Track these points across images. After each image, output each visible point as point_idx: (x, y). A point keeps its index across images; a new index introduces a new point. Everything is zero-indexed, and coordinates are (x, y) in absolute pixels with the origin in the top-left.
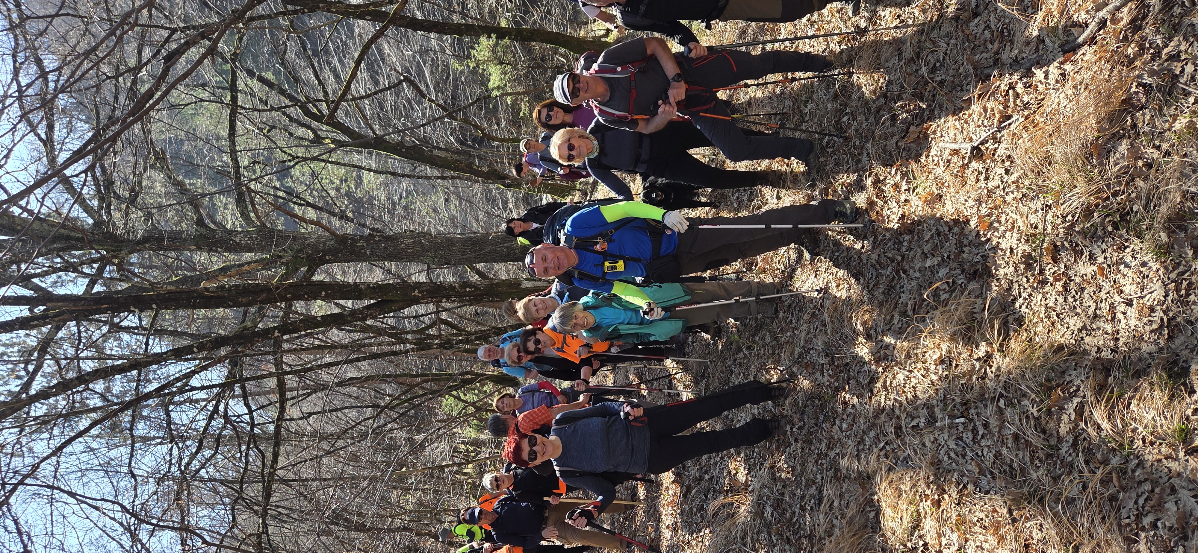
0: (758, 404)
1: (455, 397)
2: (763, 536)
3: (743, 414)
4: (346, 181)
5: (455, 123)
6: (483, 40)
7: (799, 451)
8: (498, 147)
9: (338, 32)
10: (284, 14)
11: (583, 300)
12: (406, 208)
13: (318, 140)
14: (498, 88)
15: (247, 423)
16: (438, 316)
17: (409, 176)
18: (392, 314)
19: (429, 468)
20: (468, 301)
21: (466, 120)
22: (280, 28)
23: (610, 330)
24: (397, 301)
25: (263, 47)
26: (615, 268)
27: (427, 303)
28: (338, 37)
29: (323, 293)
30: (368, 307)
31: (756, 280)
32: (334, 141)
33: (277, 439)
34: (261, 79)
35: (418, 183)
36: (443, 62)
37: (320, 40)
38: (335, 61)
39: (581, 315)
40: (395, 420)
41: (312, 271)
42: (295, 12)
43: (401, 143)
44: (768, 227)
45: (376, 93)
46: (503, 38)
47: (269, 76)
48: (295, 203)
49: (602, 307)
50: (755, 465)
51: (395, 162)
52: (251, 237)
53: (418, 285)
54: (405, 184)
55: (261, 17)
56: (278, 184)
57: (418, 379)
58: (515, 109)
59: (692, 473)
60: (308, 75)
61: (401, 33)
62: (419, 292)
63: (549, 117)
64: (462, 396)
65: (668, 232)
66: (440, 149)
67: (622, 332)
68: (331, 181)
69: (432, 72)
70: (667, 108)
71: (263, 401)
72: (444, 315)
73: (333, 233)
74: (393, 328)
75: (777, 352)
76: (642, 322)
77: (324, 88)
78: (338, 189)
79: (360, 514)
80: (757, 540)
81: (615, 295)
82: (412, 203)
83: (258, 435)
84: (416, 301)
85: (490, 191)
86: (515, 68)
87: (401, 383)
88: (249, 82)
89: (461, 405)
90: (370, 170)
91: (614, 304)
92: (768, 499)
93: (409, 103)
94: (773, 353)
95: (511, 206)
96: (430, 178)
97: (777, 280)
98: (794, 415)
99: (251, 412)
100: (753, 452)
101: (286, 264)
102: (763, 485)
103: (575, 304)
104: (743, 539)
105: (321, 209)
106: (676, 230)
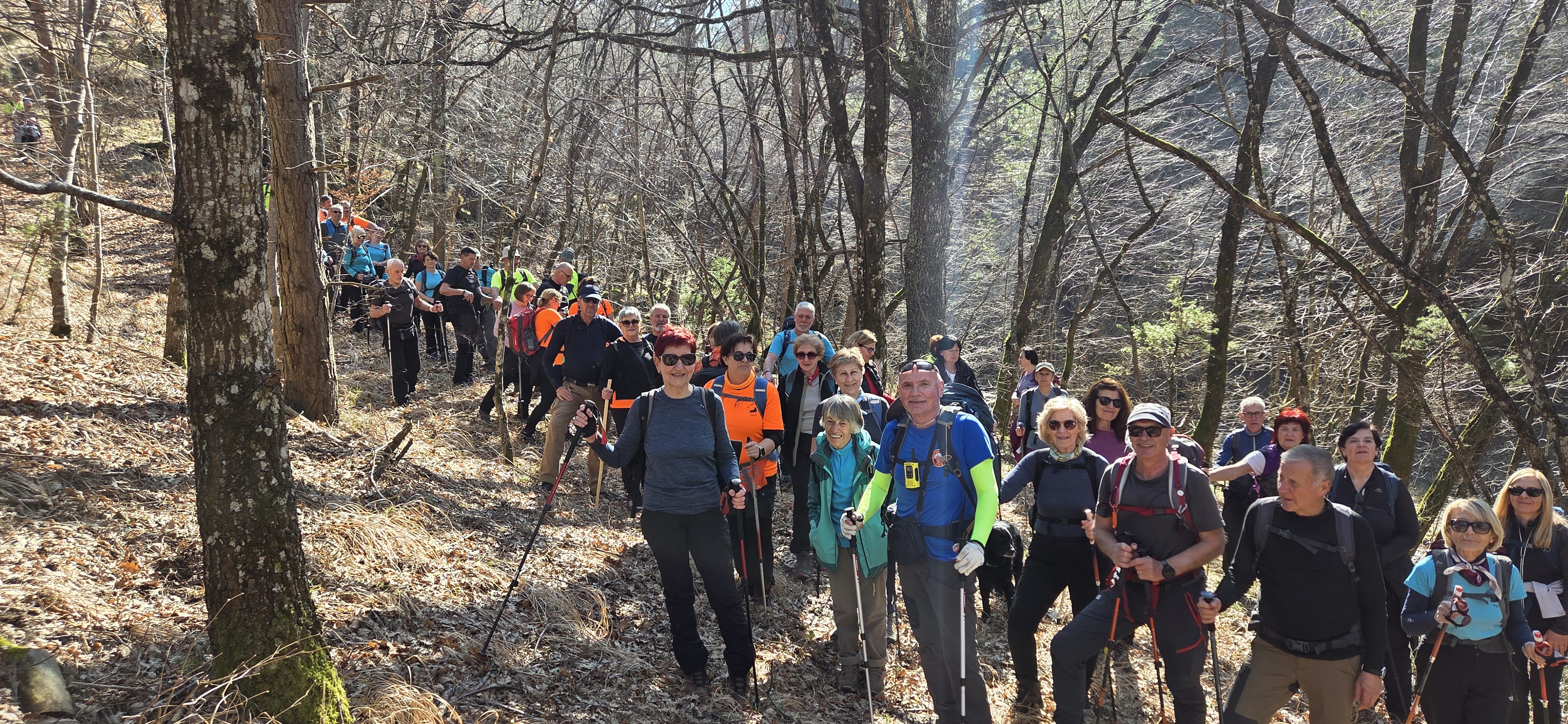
0: (726, 658)
1: (732, 274)
2: (559, 657)
3: (711, 639)
4: (1016, 139)
5: (1092, 280)
6: (1210, 317)
7: (665, 709)
8: (1060, 334)
9: (1218, 130)
10: (1247, 58)
11: (866, 435)
12: (979, 214)
13: (1073, 102)
14: (1143, 335)
15: (710, 15)
16: (838, 252)
17: (1023, 218)
18: (844, 195)
19: (645, 240)
20: (859, 291)
21: (1099, 293)
22: (1225, 54)
23: (825, 467)
24: (861, 200)
25: (1198, 33)
26: (910, 477)
27: (858, 238)
28: (1211, 129)
29: (874, 108)
30: (854, 163)
31: (887, 666)
32: (1072, 123)
33: (688, 51)
34: (1155, 31)
35: (1012, 231)
36: (1177, 265)
37: (1207, 106)
38: (1177, 125)
39: (846, 430)
40: (708, 198)
41: (902, 93)
42: (1248, 72)
43: (1067, 209)
44: (962, 682)
45: (1136, 176)
46: (1213, 344)
47: (1158, 42)
48: (989, 73)
49: (856, 458)
50: (647, 651)
51: (1042, 201)
52: (948, 18)
53: (881, 228)
54: (1013, 215)
55: (1241, 28)
56: (1013, 52)
57: (757, 228)
58: (1115, 359)
59: (637, 570)
60: (1159, 90)
61: (1217, 211)
62: (872, 228)
63: (1106, 401)
64: (732, 283)
65: (955, 547)
66: (1058, 260)
67: (822, 484)
68: (1016, 120)
69: (1162, 251)
70: (1126, 554)
71: (737, 35)
72: (839, 261)
73: (950, 121)
74: (824, 196)
75: (792, 688)
76: (835, 511)
77: (1144, 110)
78: (1005, 128)
79: (590, 152)
80: (553, 649)
81: (871, 476)
82: (986, 223)
83: (693, 29)
84: (860, 224)
85: (999, 324)
86: (1170, 357)
87: (752, 205)
88: (1149, 16)
89: (722, 281)
90: (1032, 168)
91: (860, 474)
92: (604, 665)
93: (1120, 221)
94: (791, 684)
95: (981, 350)
96: (1021, 245)
97: (887, 694)
98: (711, 706)
99: (724, 20)
100: (664, 650)
101: (912, 61)
102: (622, 660)
103: (860, 423)
104: (555, 630)
105: (981, 106)
106: (958, 558)
